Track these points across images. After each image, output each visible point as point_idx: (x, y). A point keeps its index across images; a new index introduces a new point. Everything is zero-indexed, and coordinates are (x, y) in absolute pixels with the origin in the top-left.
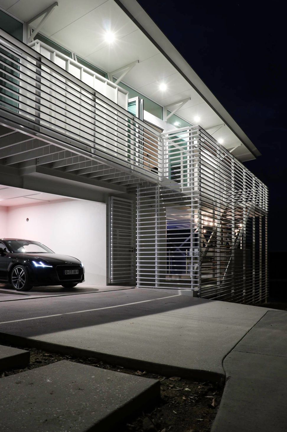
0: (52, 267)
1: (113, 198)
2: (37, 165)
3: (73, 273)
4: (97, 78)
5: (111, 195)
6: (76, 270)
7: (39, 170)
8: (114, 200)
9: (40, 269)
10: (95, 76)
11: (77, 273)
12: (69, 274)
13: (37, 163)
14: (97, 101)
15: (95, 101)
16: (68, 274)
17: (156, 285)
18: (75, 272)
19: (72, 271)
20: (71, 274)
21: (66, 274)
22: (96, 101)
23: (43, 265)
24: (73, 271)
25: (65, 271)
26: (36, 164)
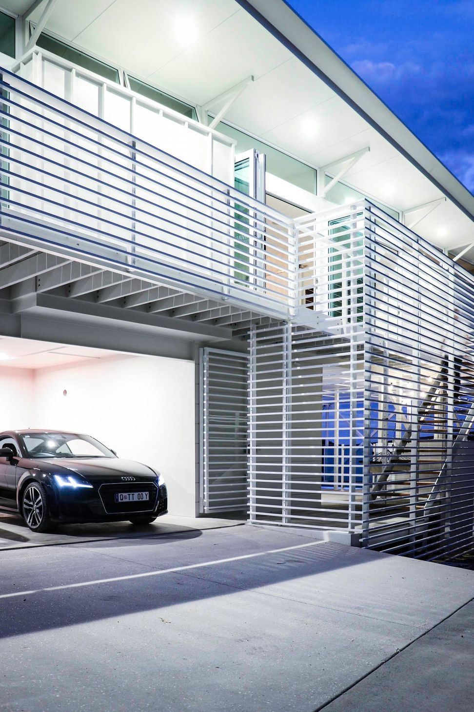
0: (91, 487)
1: (208, 350)
2: (38, 292)
3: (136, 499)
4: (165, 115)
5: (205, 344)
6: (144, 493)
7: (42, 301)
8: (210, 354)
9: (68, 491)
10: (161, 112)
11: (144, 499)
12: (127, 500)
13: (38, 288)
14: (139, 157)
15: (133, 159)
16: (124, 500)
17: (284, 520)
18: (140, 496)
19: (133, 495)
20: (131, 500)
21: (120, 501)
22: (137, 159)
23: (73, 484)
24: (136, 494)
25: (119, 494)
26: (36, 291)
